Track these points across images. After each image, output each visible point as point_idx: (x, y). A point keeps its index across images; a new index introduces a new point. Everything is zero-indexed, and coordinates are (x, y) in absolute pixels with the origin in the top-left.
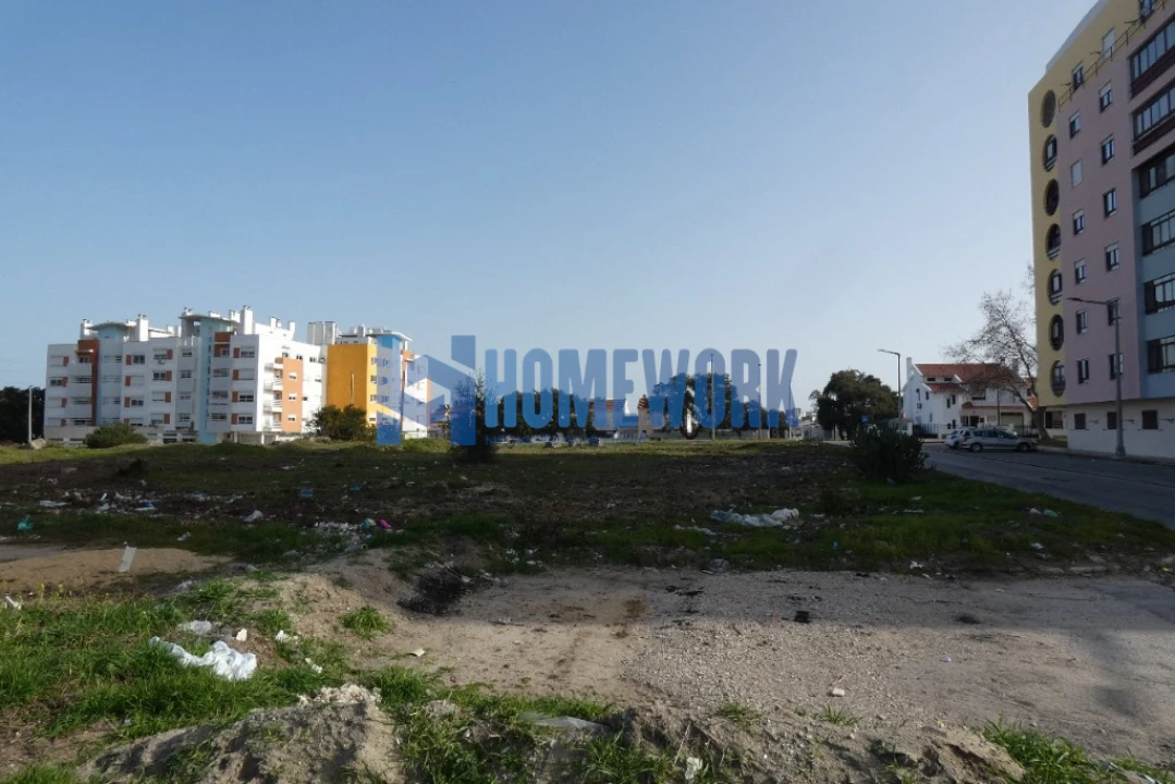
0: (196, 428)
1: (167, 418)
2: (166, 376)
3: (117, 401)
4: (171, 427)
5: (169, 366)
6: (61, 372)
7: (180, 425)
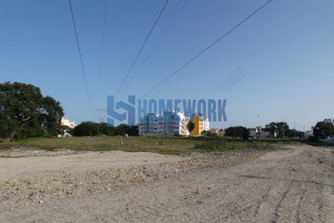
0: (167, 134)
1: (162, 132)
2: (161, 123)
3: (152, 128)
4: (162, 134)
5: (162, 121)
6: (141, 123)
7: (164, 133)
